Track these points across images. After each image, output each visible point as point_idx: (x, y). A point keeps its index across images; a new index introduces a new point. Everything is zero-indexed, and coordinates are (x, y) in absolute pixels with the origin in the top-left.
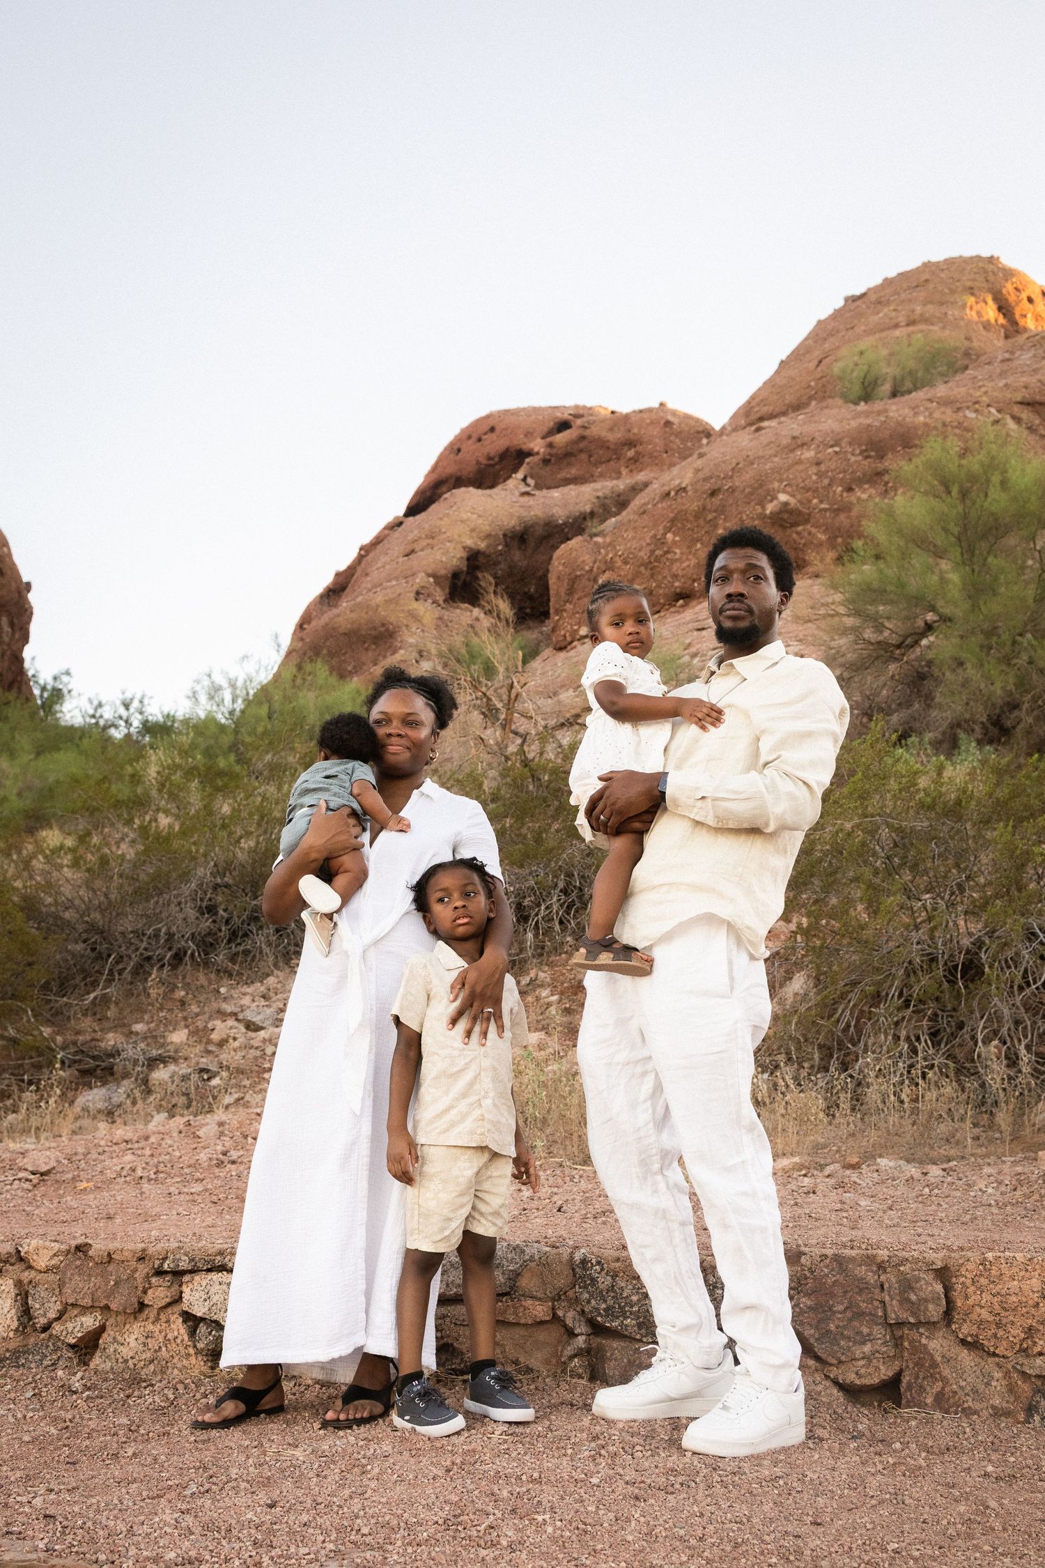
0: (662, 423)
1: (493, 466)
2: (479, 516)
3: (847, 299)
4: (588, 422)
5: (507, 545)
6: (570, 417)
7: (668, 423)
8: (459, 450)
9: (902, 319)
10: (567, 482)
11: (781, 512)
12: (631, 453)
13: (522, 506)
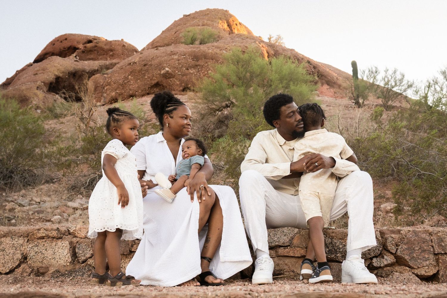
0: (122, 45)
1: (65, 51)
2: (61, 65)
3: (184, 16)
4: (98, 41)
5: (69, 76)
6: (92, 39)
7: (124, 46)
8: (54, 44)
9: (201, 24)
10: (90, 59)
11: (166, 73)
12: (111, 53)
13: (75, 65)
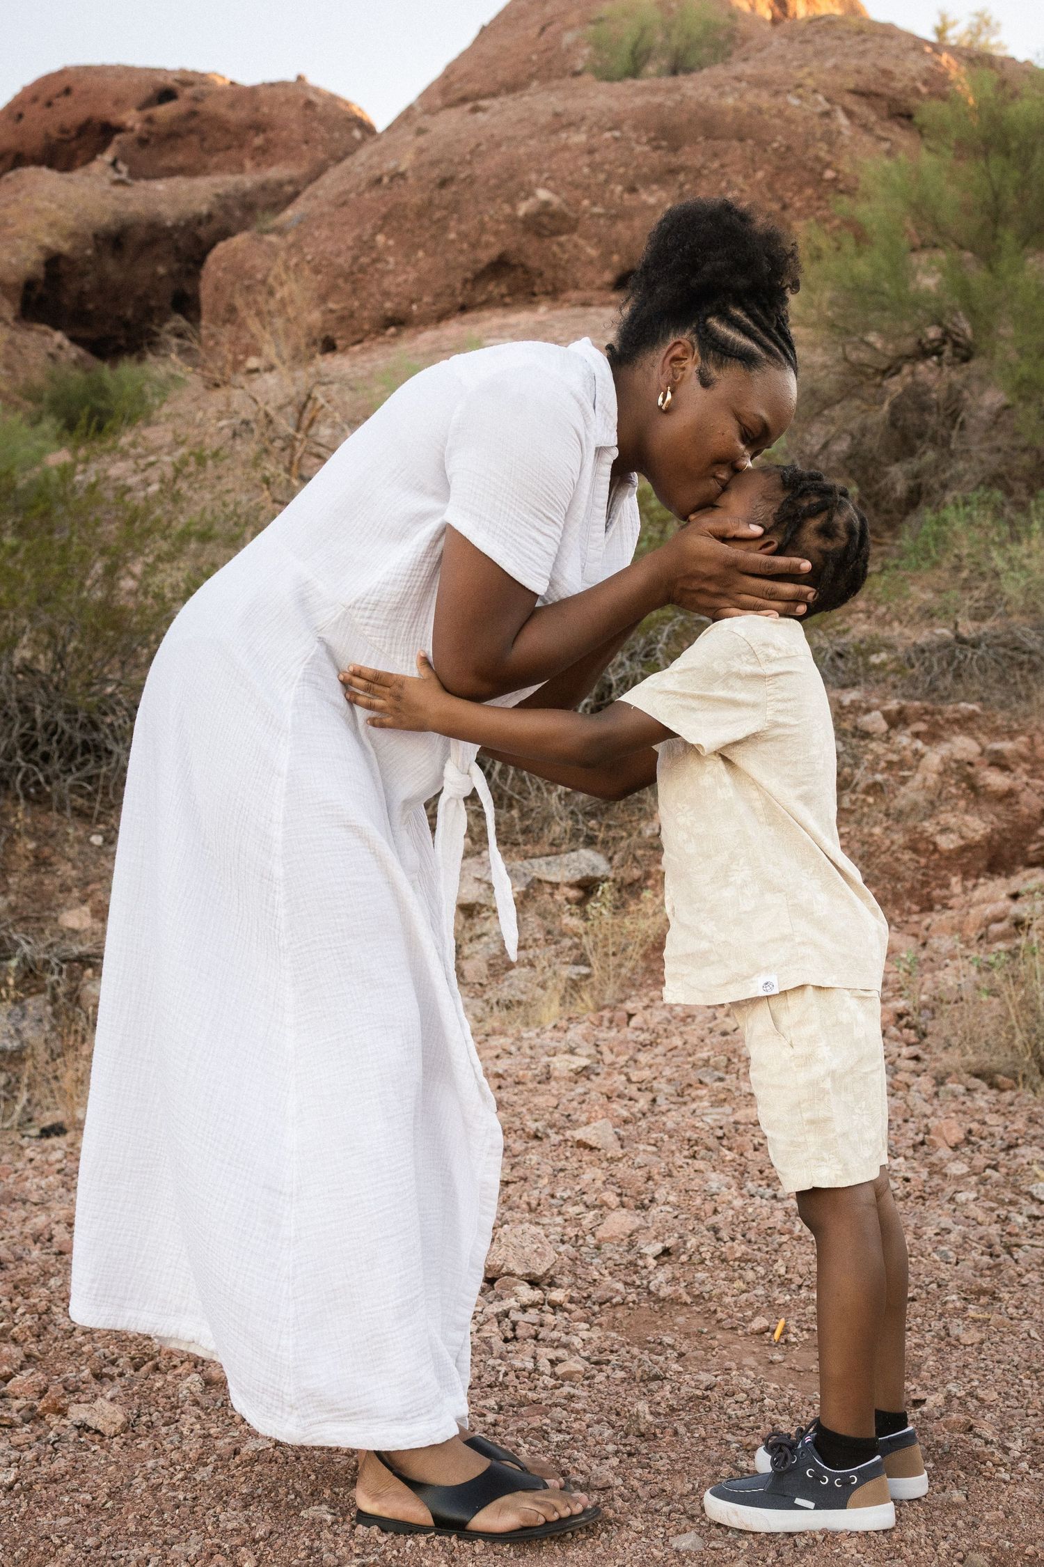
0: (302, 102)
1: (69, 142)
2: (61, 207)
4: (202, 93)
5: (98, 249)
6: (176, 85)
7: (309, 104)
8: (20, 116)
10: (171, 172)
11: (539, 214)
12: (258, 141)
13: (116, 198)
